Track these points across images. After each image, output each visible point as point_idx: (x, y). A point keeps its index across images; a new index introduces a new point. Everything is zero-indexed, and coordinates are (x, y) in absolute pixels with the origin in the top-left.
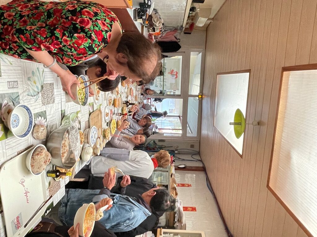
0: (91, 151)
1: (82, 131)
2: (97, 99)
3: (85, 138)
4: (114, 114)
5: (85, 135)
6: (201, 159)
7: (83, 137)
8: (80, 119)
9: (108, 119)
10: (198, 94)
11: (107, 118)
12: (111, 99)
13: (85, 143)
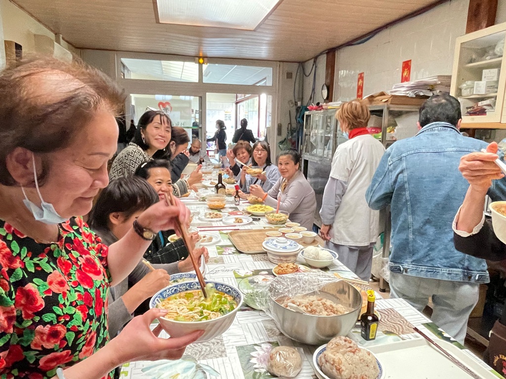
0: (311, 249)
1: (273, 268)
2: (211, 239)
3: (286, 261)
4: (236, 209)
5: (281, 260)
6: (311, 59)
7: (286, 264)
8: (249, 272)
9: (247, 219)
10: (198, 65)
11: (245, 221)
12: (210, 214)
13: (296, 261)
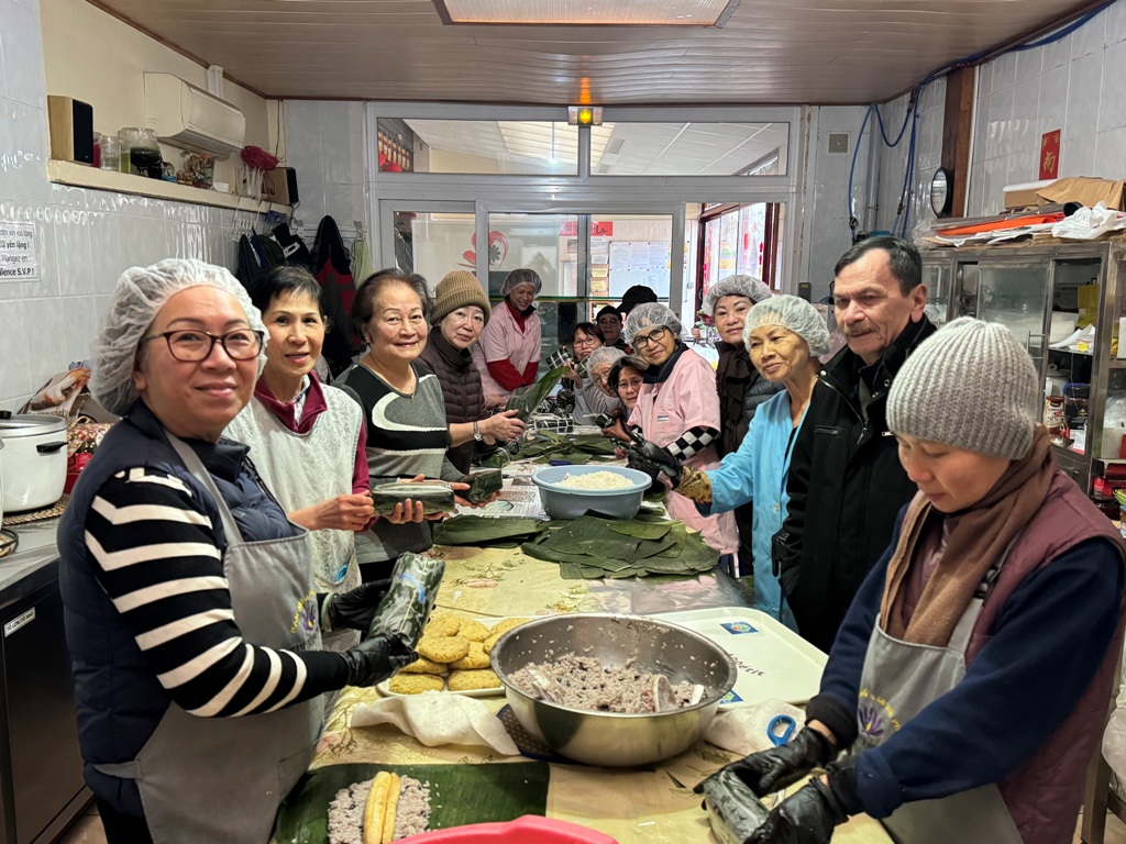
6: (903, 93)
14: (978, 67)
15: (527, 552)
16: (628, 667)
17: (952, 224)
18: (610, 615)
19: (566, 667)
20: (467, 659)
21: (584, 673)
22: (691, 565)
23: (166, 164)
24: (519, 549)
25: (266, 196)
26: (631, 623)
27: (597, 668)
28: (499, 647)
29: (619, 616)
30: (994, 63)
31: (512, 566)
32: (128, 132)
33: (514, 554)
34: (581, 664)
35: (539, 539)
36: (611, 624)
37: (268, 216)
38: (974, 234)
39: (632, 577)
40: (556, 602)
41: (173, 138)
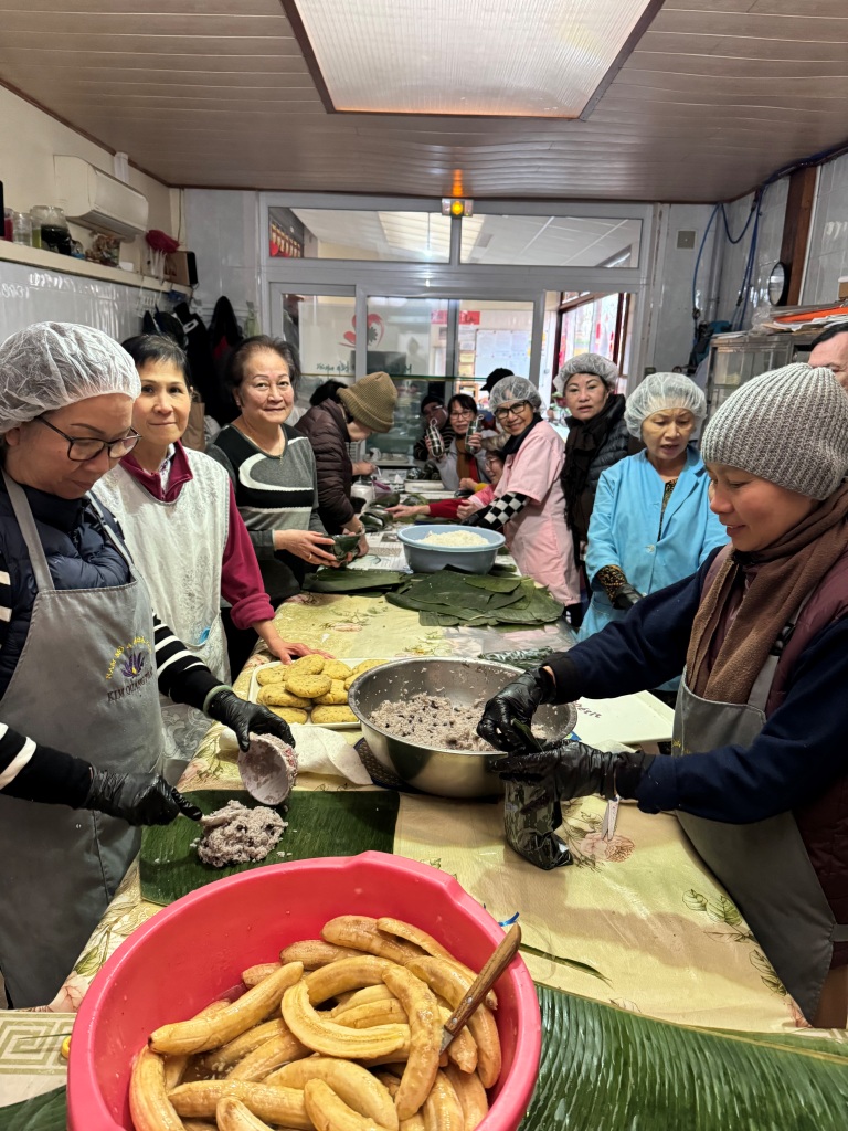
6: (748, 192)
10: (449, 219)
14: (819, 167)
15: (390, 601)
16: (476, 707)
17: (789, 311)
18: (461, 659)
19: (418, 705)
20: (329, 695)
21: (436, 711)
22: (537, 615)
23: (75, 242)
24: (383, 598)
25: (168, 277)
26: (480, 667)
27: (448, 707)
28: (356, 686)
29: (469, 660)
30: (835, 162)
31: (375, 613)
32: (39, 210)
33: (379, 602)
34: (433, 702)
35: (401, 590)
36: (462, 668)
37: (170, 295)
38: (811, 320)
39: (484, 626)
40: (414, 646)
41: (82, 218)
